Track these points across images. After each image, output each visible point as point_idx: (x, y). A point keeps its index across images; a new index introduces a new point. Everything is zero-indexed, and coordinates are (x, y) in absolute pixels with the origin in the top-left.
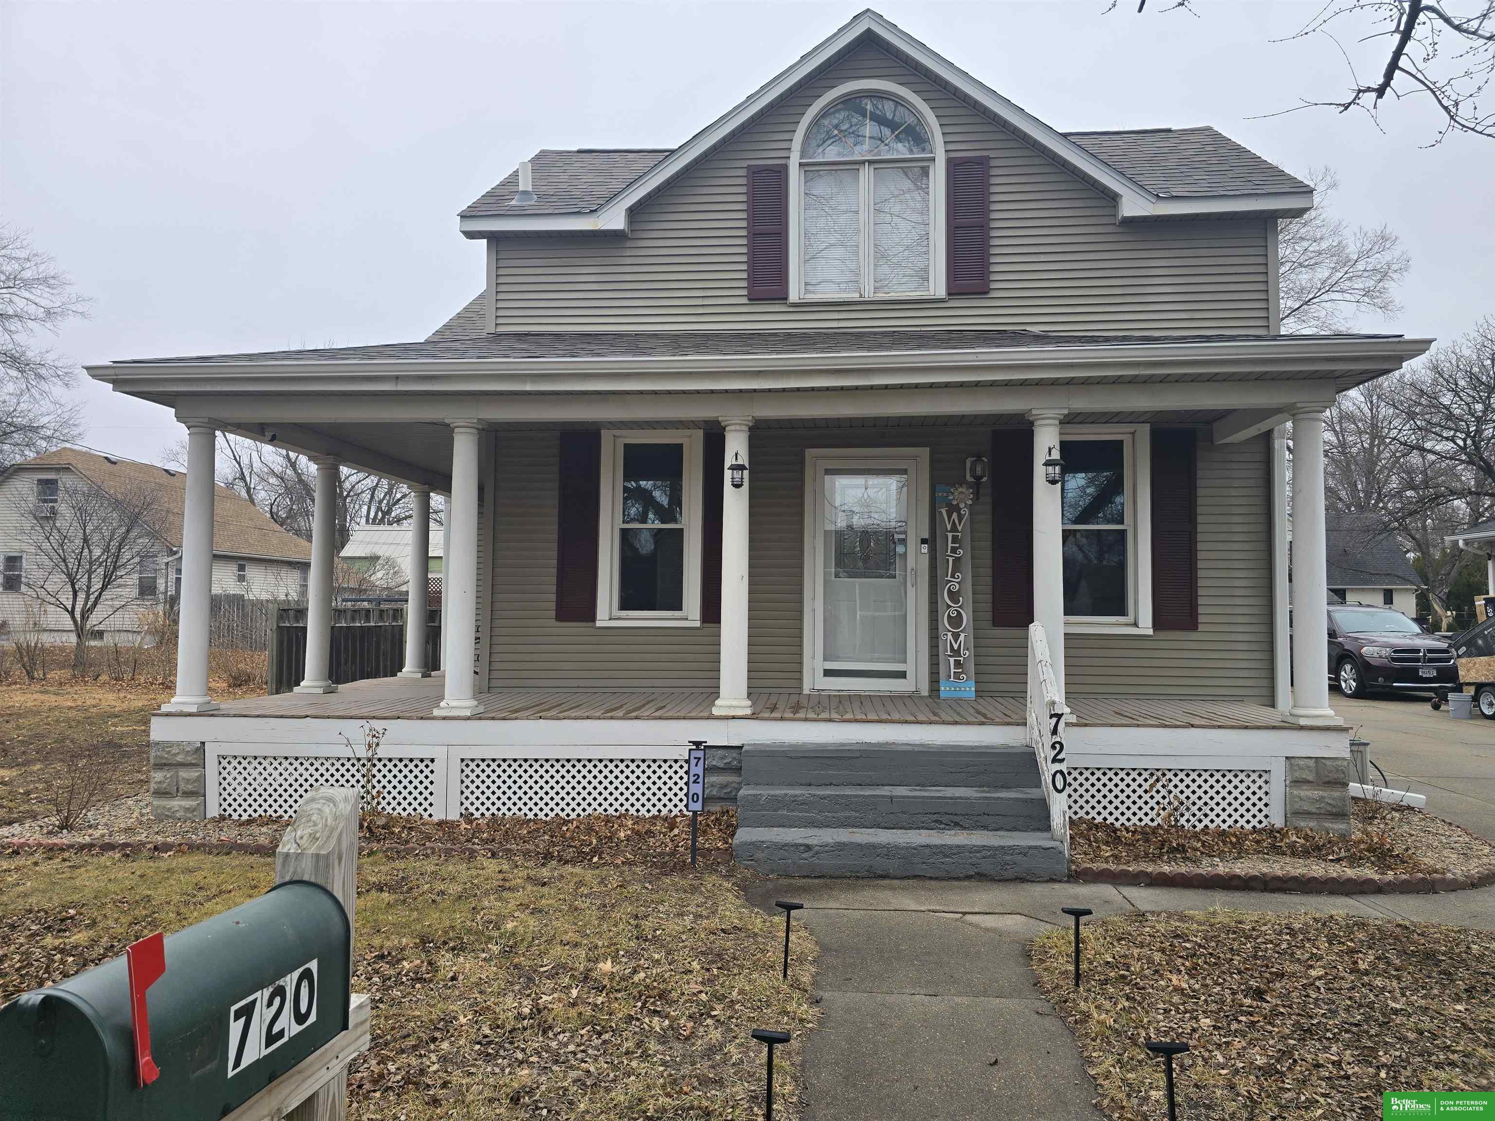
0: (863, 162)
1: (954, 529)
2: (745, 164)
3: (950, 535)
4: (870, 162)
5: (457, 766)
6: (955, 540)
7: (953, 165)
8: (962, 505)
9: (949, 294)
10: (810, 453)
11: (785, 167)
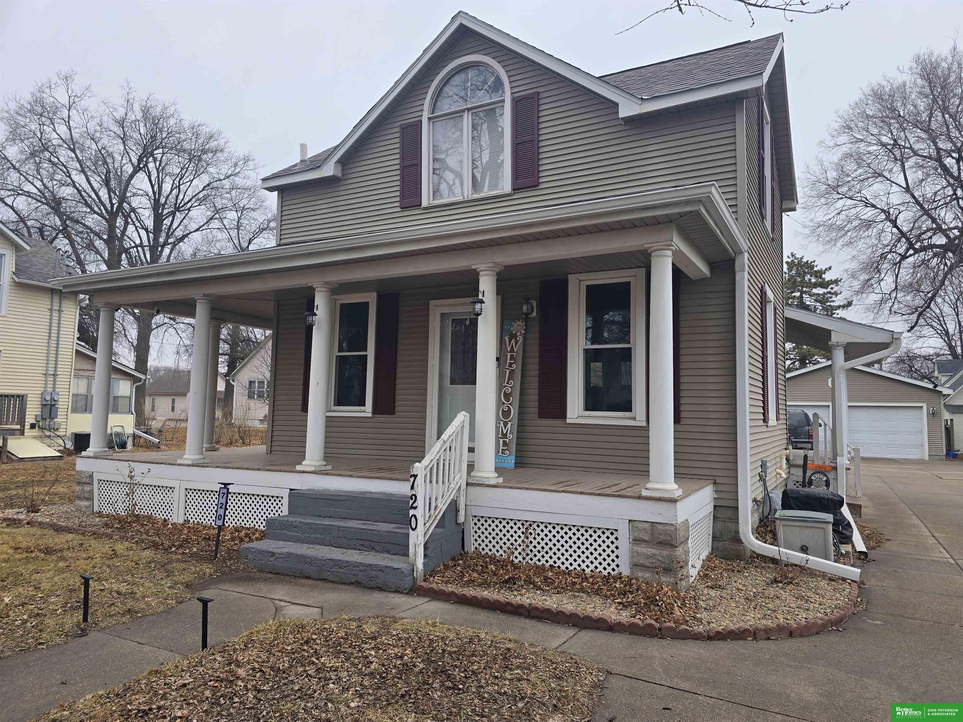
0: (463, 111)
1: (512, 350)
2: (398, 124)
3: (509, 355)
4: (469, 110)
5: (183, 492)
6: (512, 357)
7: (517, 102)
8: (518, 334)
9: (514, 190)
10: (433, 303)
11: (421, 121)
